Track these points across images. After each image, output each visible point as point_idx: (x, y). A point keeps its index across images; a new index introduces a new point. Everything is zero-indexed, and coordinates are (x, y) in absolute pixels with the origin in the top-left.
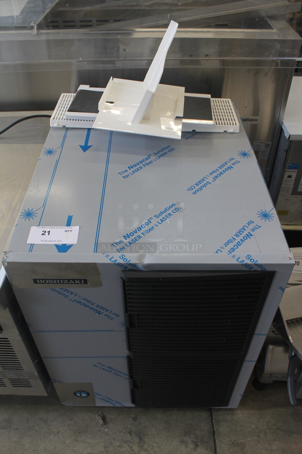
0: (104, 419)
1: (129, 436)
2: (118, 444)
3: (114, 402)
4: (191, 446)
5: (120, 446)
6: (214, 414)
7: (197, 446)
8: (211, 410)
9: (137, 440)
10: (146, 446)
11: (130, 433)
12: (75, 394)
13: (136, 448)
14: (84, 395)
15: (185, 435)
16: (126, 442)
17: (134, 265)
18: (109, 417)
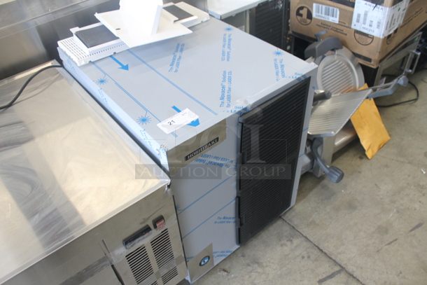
0: (225, 271)
1: (249, 267)
2: (247, 277)
3: (225, 254)
4: (289, 243)
5: (250, 277)
6: (284, 218)
7: (291, 241)
8: (280, 217)
9: (256, 266)
10: (264, 264)
11: (248, 265)
12: (200, 264)
13: (260, 270)
14: (206, 261)
15: (280, 241)
16: (251, 272)
17: (245, 109)
18: (226, 267)
